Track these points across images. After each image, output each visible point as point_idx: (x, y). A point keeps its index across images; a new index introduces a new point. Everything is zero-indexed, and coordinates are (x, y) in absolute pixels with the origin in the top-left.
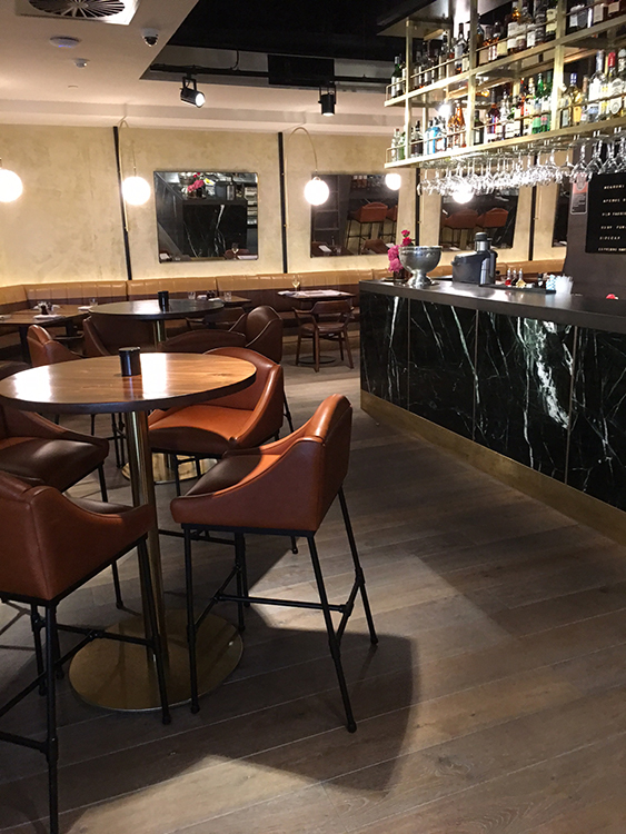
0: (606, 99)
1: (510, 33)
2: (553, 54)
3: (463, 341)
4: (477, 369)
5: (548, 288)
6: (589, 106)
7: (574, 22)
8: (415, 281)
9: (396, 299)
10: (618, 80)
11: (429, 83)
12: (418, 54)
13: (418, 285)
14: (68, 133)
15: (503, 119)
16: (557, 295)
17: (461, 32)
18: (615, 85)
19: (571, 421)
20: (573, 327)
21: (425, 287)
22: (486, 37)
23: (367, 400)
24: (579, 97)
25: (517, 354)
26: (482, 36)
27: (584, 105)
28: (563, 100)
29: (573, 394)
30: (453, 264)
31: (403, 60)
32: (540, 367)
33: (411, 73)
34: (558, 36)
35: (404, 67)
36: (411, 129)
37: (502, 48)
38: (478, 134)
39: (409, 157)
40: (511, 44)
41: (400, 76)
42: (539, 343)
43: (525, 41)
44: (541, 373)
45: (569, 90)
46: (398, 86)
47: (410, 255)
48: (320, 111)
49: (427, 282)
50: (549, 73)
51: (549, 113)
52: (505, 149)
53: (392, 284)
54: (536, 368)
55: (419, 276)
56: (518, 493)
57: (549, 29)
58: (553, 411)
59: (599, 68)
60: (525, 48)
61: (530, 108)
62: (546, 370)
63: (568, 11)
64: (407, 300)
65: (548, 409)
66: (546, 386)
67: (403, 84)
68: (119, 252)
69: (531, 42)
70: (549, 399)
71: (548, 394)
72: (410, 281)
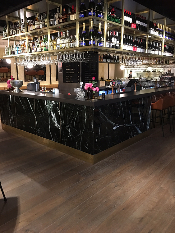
0: (61, 44)
1: (35, 24)
2: (47, 31)
3: (31, 107)
4: (36, 115)
5: (53, 92)
6: (57, 45)
7: (51, 23)
8: (16, 90)
9: (10, 96)
10: (63, 39)
11: (14, 34)
12: (11, 26)
13: (17, 91)
15: (36, 46)
16: (55, 94)
17: (22, 21)
18: (63, 40)
19: (61, 127)
20: (59, 102)
21: (19, 92)
22: (29, 24)
23: (4, 126)
24: (55, 42)
25: (46, 110)
26: (28, 23)
27: (56, 45)
28: (51, 43)
29: (61, 120)
30: (27, 85)
31: (6, 27)
32: (52, 113)
33: (9, 31)
34: (48, 26)
35: (6, 29)
36: (10, 47)
37: (34, 27)
38: (30, 50)
39: (10, 55)
40: (36, 27)
41: (6, 31)
42: (51, 107)
43: (40, 26)
44: (52, 115)
45: (52, 41)
46: (5, 34)
47: (13, 83)
49: (19, 91)
50: (47, 36)
51: (48, 46)
52: (37, 55)
53: (9, 91)
54: (51, 114)
55: (17, 89)
56: (49, 148)
57: (46, 24)
58: (56, 124)
59: (59, 36)
60: (40, 28)
61: (43, 44)
62: (54, 114)
63: (50, 20)
64: (13, 96)
65: (55, 124)
66: (54, 118)
67: (7, 34)
69: (41, 27)
70: (55, 121)
71: (55, 120)
72: (14, 90)
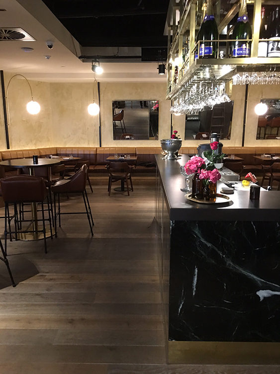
14: (80, 85)
48: (158, 72)
49: (173, 158)
55: (170, 155)
68: (97, 135)
